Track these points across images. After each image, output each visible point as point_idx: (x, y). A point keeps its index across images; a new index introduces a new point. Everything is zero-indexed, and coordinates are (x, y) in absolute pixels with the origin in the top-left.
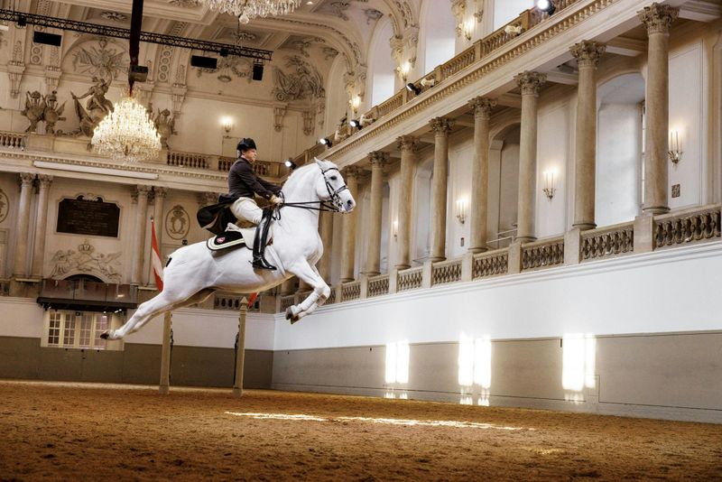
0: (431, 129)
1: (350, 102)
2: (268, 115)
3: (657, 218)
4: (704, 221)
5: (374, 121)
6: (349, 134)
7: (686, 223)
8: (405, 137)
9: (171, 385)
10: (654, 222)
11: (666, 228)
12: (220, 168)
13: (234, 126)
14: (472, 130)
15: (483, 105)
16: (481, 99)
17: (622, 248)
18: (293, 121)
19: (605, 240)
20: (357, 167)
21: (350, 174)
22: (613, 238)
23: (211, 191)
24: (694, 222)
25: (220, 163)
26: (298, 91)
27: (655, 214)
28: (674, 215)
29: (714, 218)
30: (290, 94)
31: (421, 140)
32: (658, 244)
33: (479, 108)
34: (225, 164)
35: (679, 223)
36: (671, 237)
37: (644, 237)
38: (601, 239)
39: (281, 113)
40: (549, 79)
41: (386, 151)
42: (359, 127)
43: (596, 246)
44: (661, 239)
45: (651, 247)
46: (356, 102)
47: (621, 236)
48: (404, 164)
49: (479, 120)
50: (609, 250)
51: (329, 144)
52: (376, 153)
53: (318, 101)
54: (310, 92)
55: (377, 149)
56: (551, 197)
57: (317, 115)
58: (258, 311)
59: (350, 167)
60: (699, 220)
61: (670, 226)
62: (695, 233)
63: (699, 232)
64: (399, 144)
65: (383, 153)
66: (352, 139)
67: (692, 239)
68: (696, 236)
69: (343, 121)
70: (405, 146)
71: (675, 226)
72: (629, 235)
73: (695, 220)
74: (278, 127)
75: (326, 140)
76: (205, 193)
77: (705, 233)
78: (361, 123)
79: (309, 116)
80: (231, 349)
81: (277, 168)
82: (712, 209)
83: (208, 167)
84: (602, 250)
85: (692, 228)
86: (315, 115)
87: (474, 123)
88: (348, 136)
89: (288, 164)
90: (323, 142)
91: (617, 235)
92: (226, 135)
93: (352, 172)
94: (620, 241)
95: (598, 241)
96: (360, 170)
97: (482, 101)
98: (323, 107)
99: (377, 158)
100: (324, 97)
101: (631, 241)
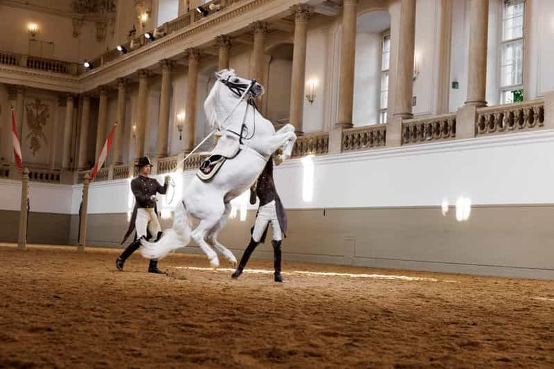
0: (214, 43)
1: (139, 17)
2: (67, 23)
3: (405, 121)
4: (442, 125)
5: (165, 34)
6: (142, 43)
7: (428, 126)
8: (193, 49)
9: (27, 243)
10: (402, 124)
11: (412, 129)
12: (28, 66)
13: (39, 32)
14: (252, 46)
15: (261, 27)
16: (260, 22)
17: (375, 143)
18: (88, 30)
19: (362, 136)
20: (148, 71)
21: (142, 76)
22: (369, 135)
23: (20, 84)
24: (434, 126)
25: (28, 62)
26: (92, 5)
27: (404, 118)
28: (419, 120)
29: (450, 123)
30: (86, 7)
31: (205, 52)
32: (405, 141)
33: (258, 30)
34: (32, 62)
35: (423, 126)
36: (415, 137)
37: (394, 135)
38: (359, 135)
39: (78, 23)
40: (317, 11)
41: (174, 59)
42: (152, 38)
43: (355, 141)
44: (408, 138)
45: (400, 143)
46: (144, 17)
47: (375, 134)
48: (191, 70)
49: (258, 38)
50: (365, 144)
51: (125, 51)
52: (166, 60)
53: (110, 15)
54: (102, 7)
55: (167, 57)
56: (312, 102)
57: (109, 26)
58: (59, 183)
59: (143, 70)
60: (438, 125)
61: (415, 128)
62: (435, 134)
63: (438, 134)
64: (187, 55)
65: (172, 61)
66: (145, 48)
67: (433, 138)
68: (435, 136)
69: (131, 32)
70: (192, 56)
71: (419, 128)
72: (382, 134)
73: (435, 124)
74: (76, 34)
75: (122, 47)
76: (15, 85)
77: (442, 134)
78: (154, 35)
79: (101, 25)
80: (77, 215)
81: (75, 68)
82: (448, 117)
83: (18, 64)
84: (359, 144)
85: (433, 130)
86: (106, 26)
87: (253, 41)
88: (141, 46)
89: (87, 65)
90: (119, 48)
91: (372, 133)
92: (32, 38)
93: (144, 74)
94: (375, 138)
95: (356, 137)
96: (150, 73)
97: (261, 25)
98: (114, 20)
99: (167, 64)
100: (115, 11)
101: (384, 138)
